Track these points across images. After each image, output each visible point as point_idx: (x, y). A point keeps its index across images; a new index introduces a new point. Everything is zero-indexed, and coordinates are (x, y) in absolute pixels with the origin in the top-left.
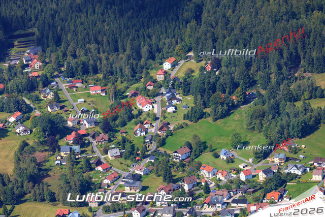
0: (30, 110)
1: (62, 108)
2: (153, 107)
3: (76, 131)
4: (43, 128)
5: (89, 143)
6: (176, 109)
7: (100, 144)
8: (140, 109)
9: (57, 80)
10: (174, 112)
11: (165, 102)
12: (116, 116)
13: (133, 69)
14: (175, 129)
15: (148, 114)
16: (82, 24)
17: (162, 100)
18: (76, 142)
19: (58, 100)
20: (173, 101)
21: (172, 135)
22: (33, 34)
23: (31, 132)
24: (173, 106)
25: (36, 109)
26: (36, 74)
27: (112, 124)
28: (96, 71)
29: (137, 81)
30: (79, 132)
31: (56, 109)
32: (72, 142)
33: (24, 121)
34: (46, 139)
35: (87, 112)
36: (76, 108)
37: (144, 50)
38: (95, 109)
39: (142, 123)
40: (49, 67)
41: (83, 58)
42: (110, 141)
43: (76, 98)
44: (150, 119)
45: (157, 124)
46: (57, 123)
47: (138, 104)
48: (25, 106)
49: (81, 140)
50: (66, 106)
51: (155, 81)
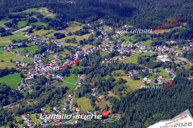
2: (119, 32)
9: (105, 26)
10: (122, 34)
21: (120, 38)
26: (101, 24)
27: (110, 34)
29: (119, 28)
30: (103, 35)
33: (94, 31)
34: (96, 35)
35: (107, 32)
43: (106, 29)
45: (118, 35)
46: (100, 32)
48: (96, 29)
50: (103, 30)
51: (122, 28)
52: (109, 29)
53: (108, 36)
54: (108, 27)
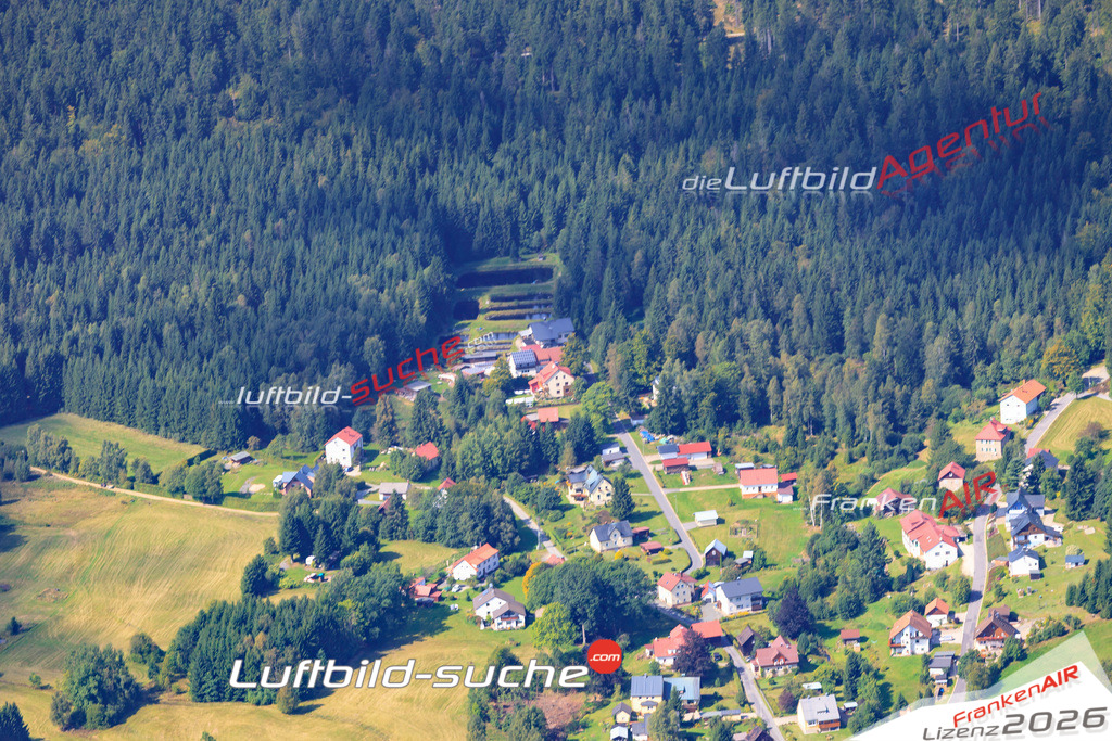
0: (528, 540)
1: (639, 538)
2: (960, 554)
3: (687, 625)
4: (574, 609)
5: (732, 670)
6: (1042, 565)
7: (769, 674)
8: (913, 560)
9: (625, 438)
10: (1034, 576)
11: (1002, 540)
12: (828, 579)
13: (892, 416)
14: (1036, 639)
15: (943, 579)
16: (718, 246)
17: (992, 531)
18: (685, 665)
19: (626, 510)
20: (1031, 537)
21: (1023, 656)
22: (545, 273)
23: (530, 619)
24: (1031, 554)
25: (546, 537)
26: (552, 415)
27: (813, 606)
28: (761, 416)
29: (907, 457)
30: (696, 627)
31: (620, 541)
32: (670, 662)
33: (505, 579)
34: (580, 648)
35: (728, 560)
36: (688, 543)
37: (936, 351)
38: (755, 549)
39: (921, 610)
40: (599, 393)
41: (720, 369)
42: (804, 666)
43: (688, 507)
44: (949, 596)
45: (974, 615)
46: (623, 595)
47: (906, 539)
48: (510, 527)
49: (702, 659)
50: (652, 535)
51: (969, 463)
52: (735, 501)
53: (792, 651)
54: (700, 460)
